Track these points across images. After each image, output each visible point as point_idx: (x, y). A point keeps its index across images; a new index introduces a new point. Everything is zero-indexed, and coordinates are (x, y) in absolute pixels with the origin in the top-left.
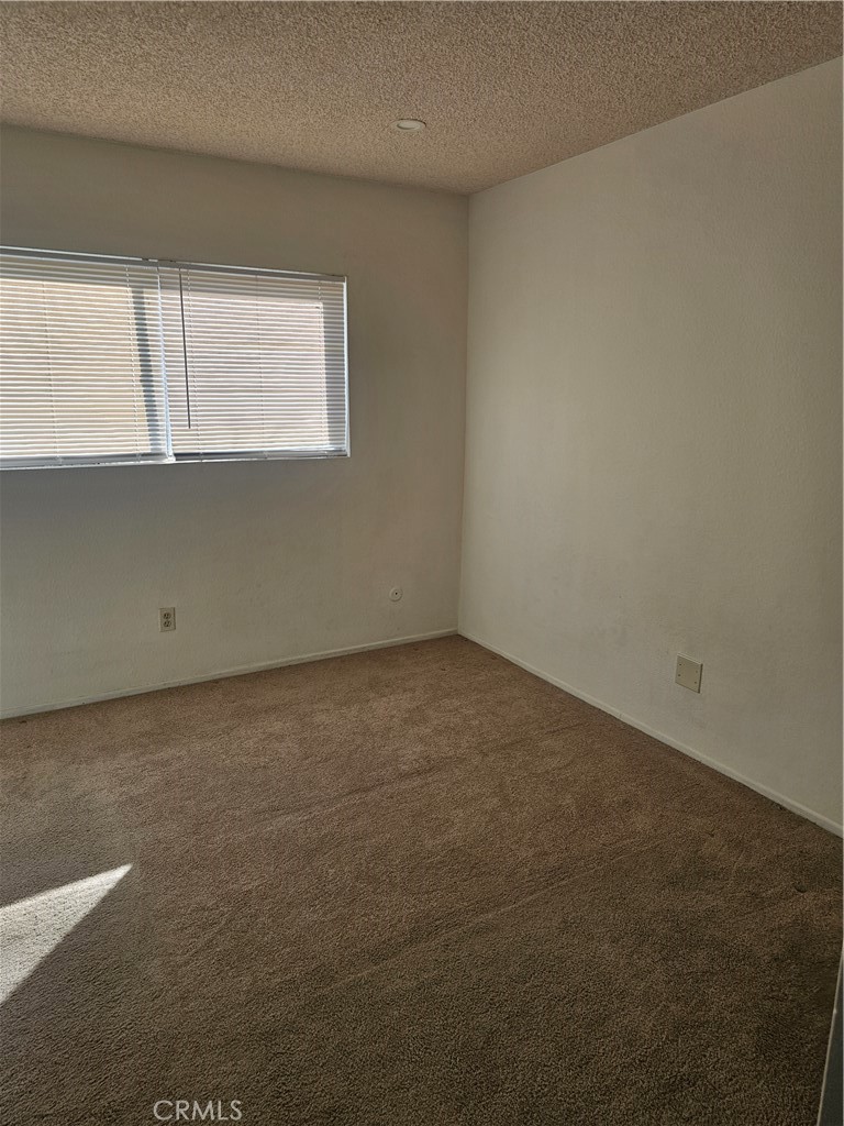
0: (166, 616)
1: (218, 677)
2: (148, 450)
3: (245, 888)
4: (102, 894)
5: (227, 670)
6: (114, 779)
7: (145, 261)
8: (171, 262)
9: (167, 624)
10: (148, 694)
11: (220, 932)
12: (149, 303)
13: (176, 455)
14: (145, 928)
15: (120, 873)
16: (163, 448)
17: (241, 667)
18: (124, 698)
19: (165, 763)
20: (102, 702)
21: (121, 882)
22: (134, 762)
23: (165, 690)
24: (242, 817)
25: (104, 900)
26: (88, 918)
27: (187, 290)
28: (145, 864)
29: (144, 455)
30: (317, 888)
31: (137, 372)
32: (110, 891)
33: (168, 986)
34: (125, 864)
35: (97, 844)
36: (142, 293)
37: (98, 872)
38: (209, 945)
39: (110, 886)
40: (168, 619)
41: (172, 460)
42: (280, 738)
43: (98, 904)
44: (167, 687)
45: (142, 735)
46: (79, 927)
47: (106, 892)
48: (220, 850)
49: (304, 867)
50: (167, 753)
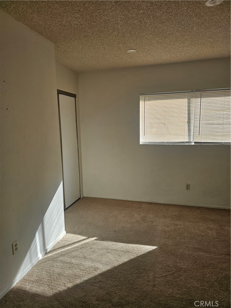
0: (188, 186)
1: (200, 206)
2: (187, 141)
3: (181, 267)
4: (148, 251)
5: (204, 205)
6: (163, 224)
7: (192, 91)
8: (199, 90)
9: (187, 188)
10: (180, 205)
11: (170, 275)
12: (192, 102)
13: (195, 142)
14: (154, 264)
15: (154, 247)
16: (192, 140)
17: (208, 205)
18: (174, 205)
19: (177, 225)
20: (169, 205)
21: (154, 250)
22: (169, 222)
23: (185, 206)
24: (190, 247)
25: (148, 252)
26: (143, 255)
27: (202, 97)
28: (160, 248)
29: (186, 142)
30: (202, 277)
31: (186, 120)
32: (151, 251)
33: (152, 281)
34: (156, 246)
35: (153, 239)
36: (190, 99)
37: (150, 245)
38: (166, 276)
39: (151, 250)
40: (188, 187)
41: (193, 144)
42: (211, 230)
43: (147, 253)
44: (186, 205)
45: (174, 216)
46: (141, 256)
47: (149, 251)
48: (180, 253)
49: (200, 269)
50: (178, 222)
